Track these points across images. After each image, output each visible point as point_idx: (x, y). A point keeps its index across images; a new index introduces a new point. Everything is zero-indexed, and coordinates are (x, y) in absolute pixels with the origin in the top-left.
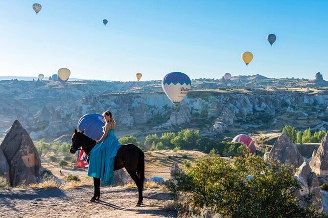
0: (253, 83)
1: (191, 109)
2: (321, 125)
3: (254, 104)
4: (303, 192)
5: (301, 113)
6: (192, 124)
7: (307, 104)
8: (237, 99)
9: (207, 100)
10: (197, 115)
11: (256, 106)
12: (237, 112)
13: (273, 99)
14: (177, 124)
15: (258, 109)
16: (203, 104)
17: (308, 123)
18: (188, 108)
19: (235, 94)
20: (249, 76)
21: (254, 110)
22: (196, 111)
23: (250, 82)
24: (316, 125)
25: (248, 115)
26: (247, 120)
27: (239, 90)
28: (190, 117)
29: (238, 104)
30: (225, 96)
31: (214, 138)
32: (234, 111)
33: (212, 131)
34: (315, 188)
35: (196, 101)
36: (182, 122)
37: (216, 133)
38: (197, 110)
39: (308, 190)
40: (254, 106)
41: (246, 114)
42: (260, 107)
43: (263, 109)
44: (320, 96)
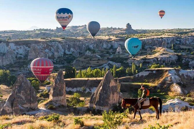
0: (80, 32)
1: (16, 53)
2: (106, 64)
3: (65, 49)
4: (9, 111)
5: (95, 56)
6: (15, 65)
7: (105, 49)
8: (52, 46)
9: (29, 47)
10: (20, 58)
11: (66, 51)
12: (50, 56)
13: (79, 45)
14: (3, 65)
15: (67, 52)
16: (26, 50)
17: (98, 62)
18: (14, 53)
19: (51, 42)
20: (79, 26)
21: (65, 54)
22: (20, 56)
23: (78, 31)
24: (102, 64)
25: (59, 58)
26: (56, 61)
27: (56, 39)
28: (15, 59)
29: (53, 49)
30: (43, 44)
31: (27, 75)
32: (48, 55)
33: (26, 70)
34: (15, 108)
35: (21, 48)
36: (7, 64)
37: (28, 71)
38: (21, 54)
39: (11, 110)
40: (65, 50)
41: (56, 57)
42: (69, 51)
43: (71, 53)
44: (116, 42)
